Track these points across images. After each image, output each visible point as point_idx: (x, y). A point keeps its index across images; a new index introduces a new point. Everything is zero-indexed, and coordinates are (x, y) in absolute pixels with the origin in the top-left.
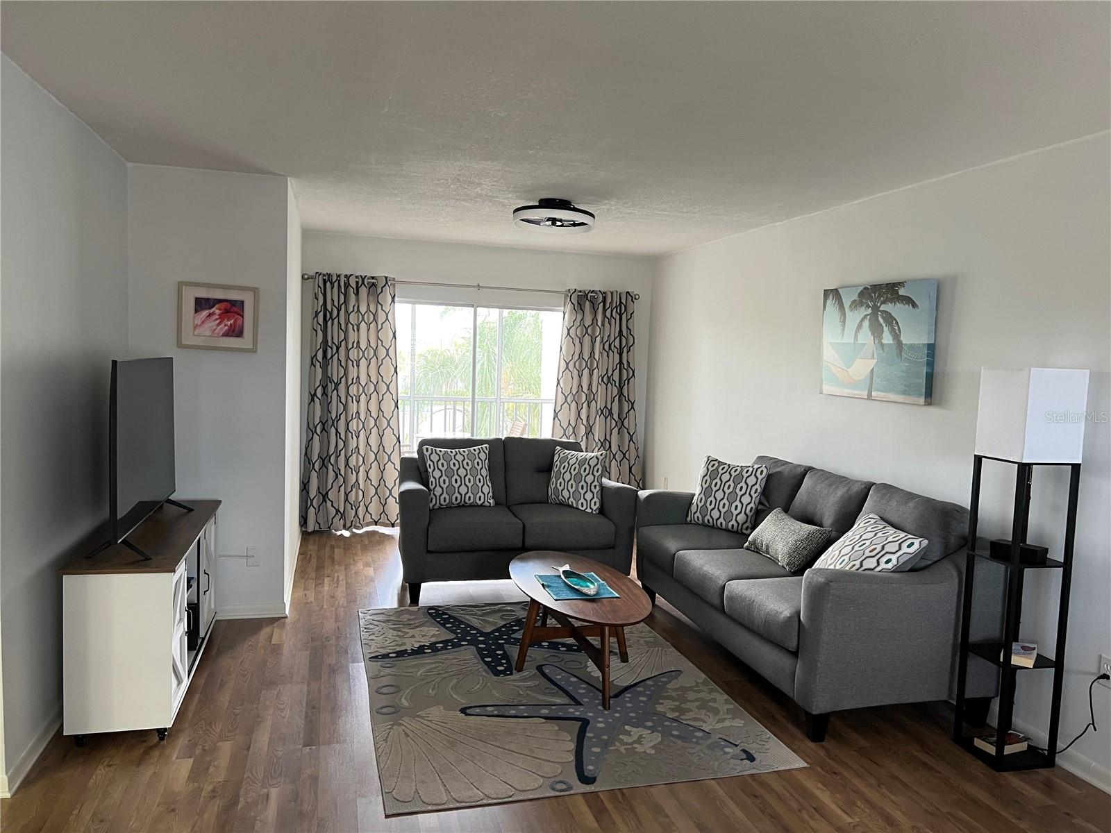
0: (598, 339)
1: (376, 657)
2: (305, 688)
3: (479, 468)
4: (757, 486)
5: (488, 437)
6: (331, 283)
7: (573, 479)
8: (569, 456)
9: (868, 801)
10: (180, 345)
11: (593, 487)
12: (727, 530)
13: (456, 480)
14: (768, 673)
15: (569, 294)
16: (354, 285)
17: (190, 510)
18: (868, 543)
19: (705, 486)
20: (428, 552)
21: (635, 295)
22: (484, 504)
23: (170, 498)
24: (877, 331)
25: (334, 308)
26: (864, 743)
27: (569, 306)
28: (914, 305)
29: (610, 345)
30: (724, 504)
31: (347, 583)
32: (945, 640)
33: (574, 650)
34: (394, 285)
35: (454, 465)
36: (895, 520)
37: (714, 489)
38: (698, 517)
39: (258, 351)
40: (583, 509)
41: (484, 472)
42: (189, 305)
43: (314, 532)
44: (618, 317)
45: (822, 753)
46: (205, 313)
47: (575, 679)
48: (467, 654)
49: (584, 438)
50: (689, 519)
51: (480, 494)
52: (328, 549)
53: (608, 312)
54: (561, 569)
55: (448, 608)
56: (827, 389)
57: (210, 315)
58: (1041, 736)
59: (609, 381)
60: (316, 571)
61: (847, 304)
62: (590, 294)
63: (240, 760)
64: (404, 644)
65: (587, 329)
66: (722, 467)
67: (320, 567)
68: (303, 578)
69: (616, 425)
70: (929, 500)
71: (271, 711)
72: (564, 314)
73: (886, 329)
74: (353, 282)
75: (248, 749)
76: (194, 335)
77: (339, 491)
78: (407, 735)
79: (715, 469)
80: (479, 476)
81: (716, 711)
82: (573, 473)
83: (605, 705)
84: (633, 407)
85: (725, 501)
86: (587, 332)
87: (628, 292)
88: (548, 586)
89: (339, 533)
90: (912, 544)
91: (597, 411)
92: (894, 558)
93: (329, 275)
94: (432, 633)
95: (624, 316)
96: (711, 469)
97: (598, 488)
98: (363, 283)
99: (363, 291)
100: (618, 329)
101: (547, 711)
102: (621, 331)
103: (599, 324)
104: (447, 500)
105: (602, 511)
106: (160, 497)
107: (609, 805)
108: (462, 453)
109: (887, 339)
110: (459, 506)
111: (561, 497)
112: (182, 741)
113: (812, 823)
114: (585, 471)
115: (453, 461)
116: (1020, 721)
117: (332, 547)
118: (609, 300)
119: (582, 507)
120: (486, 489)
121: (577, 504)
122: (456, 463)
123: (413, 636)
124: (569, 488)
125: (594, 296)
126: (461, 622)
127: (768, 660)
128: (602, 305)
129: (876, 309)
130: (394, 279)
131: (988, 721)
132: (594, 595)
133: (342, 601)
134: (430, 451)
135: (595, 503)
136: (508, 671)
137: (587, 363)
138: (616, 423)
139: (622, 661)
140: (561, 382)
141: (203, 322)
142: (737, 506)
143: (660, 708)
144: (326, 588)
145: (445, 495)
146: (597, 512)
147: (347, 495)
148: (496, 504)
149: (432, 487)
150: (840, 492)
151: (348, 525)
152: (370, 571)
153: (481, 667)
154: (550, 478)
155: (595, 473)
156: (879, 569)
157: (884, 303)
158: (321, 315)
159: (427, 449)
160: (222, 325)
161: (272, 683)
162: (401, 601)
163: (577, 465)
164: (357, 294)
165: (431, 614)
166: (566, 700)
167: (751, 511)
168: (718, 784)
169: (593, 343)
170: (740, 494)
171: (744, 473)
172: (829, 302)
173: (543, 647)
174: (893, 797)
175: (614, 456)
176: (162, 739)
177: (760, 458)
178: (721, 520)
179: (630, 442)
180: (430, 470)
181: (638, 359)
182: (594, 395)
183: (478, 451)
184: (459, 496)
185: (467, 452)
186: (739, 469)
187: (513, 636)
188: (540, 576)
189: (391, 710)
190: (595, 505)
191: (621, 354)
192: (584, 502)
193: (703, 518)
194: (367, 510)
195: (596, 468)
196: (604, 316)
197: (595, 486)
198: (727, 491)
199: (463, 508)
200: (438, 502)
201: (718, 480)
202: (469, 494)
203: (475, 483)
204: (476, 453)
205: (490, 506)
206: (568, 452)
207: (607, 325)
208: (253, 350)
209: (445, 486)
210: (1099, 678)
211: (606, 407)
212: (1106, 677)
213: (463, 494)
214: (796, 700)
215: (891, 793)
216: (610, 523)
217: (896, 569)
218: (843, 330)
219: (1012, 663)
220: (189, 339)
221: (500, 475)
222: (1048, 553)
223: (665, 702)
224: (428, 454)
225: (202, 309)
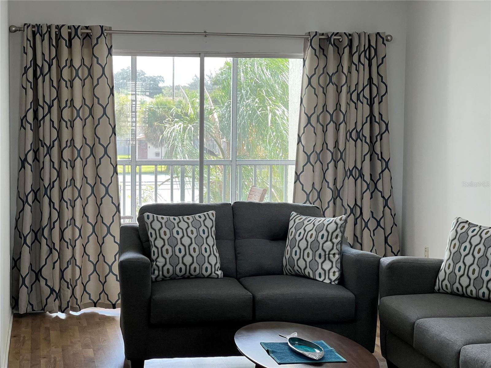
0: (344, 89)
3: (204, 236)
5: (215, 202)
6: (41, 35)
7: (309, 246)
8: (306, 223)
11: (331, 256)
12: (477, 298)
13: (180, 250)
15: (309, 38)
16: (67, 38)
19: (453, 251)
20: (151, 326)
21: (387, 37)
22: (211, 276)
25: (45, 63)
27: (309, 51)
29: (358, 95)
30: (474, 270)
31: (65, 364)
34: (111, 34)
35: (178, 233)
37: (463, 254)
38: (446, 285)
40: (321, 280)
41: (211, 241)
43: (26, 315)
44: (367, 62)
49: (331, 204)
50: (436, 288)
51: (207, 264)
52: (42, 331)
53: (355, 59)
54: (288, 337)
59: (358, 137)
60: (32, 353)
62: (334, 37)
65: (331, 77)
66: (472, 229)
67: (35, 348)
69: (368, 188)
72: (304, 61)
74: (65, 35)
77: (54, 268)
79: (464, 231)
80: (205, 245)
82: (310, 240)
84: (387, 167)
85: (475, 266)
86: (331, 81)
87: (378, 33)
88: (273, 352)
89: (54, 315)
91: (346, 172)
93: (39, 26)
95: (374, 61)
96: (460, 232)
97: (337, 256)
98: (76, 34)
99: (77, 42)
100: (367, 77)
102: (370, 79)
103: (345, 70)
104: (171, 271)
105: (342, 281)
108: (186, 220)
110: (184, 277)
111: (296, 268)
114: (322, 238)
115: (177, 228)
117: (47, 329)
118: (355, 43)
119: (320, 277)
120: (213, 260)
121: (314, 274)
122: (180, 231)
124: (306, 257)
125: (339, 39)
128: (347, 50)
130: (110, 28)
132: (318, 360)
134: (151, 219)
135: (334, 272)
137: (331, 116)
138: (368, 185)
140: (302, 139)
142: (488, 272)
145: (168, 266)
146: (337, 282)
147: (62, 272)
148: (224, 276)
149: (154, 258)
151: (64, 306)
152: (90, 352)
154: (285, 247)
155: (334, 240)
158: (30, 72)
159: (148, 216)
163: (313, 232)
164: (70, 46)
169: (339, 92)
175: (366, 224)
178: (471, 287)
179: (384, 207)
180: (152, 239)
182: (341, 154)
183: (203, 218)
184: (183, 267)
185: (192, 219)
188: (265, 344)
190: (334, 275)
191: (371, 105)
192: (322, 272)
193: (452, 285)
194: (85, 290)
195: (335, 234)
196: (351, 61)
197: (334, 254)
198: (477, 256)
199: (189, 280)
200: (161, 273)
201: (467, 244)
202: (195, 265)
203: (201, 253)
204: (201, 220)
205: (218, 278)
206: (304, 217)
207: (354, 72)
209: (168, 257)
211: (355, 167)
213: (188, 264)
216: (352, 295)
221: (229, 245)
224: (149, 222)
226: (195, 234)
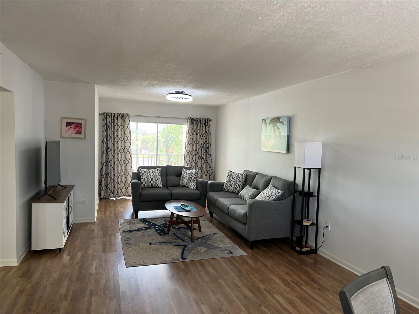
0: (198, 134)
1: (124, 232)
2: (102, 240)
3: (157, 175)
4: (243, 179)
5: (161, 165)
6: (109, 116)
8: (187, 171)
9: (261, 262)
10: (61, 137)
11: (194, 181)
12: (234, 193)
13: (150, 179)
14: (239, 231)
15: (188, 119)
16: (116, 117)
17: (66, 188)
18: (268, 193)
19: (228, 180)
20: (141, 201)
21: (210, 119)
22: (159, 187)
23: (59, 184)
24: (275, 132)
25: (110, 124)
26: (265, 249)
27: (189, 123)
28: (284, 124)
29: (202, 136)
30: (233, 185)
31: (114, 213)
32: (288, 220)
33: (186, 229)
34: (130, 116)
36: (277, 186)
37: (230, 180)
39: (86, 138)
40: (191, 188)
41: (159, 177)
42: (65, 124)
43: (103, 198)
44: (205, 126)
45: (253, 252)
46: (69, 127)
47: (185, 236)
48: (152, 230)
49: (194, 166)
50: (223, 190)
51: (158, 183)
52: (108, 203)
53: (202, 125)
54: (181, 204)
55: (147, 219)
56: (263, 149)
57: (71, 127)
58: (313, 245)
59: (202, 148)
60: (105, 210)
61: (267, 123)
62: (195, 119)
63: (84, 256)
64: (133, 228)
66: (233, 173)
67: (106, 208)
68: (100, 212)
70: (286, 180)
71: (92, 245)
72: (187, 126)
73: (277, 131)
74: (116, 115)
75: (86, 254)
76: (66, 134)
77: (112, 185)
78: (133, 250)
79: (231, 174)
80: (157, 178)
81: (224, 243)
82: (188, 177)
83: (192, 242)
84: (210, 156)
85: (233, 184)
86: (195, 131)
87: (208, 118)
88: (176, 208)
89: (112, 199)
90: (279, 192)
91: (199, 158)
92: (274, 197)
93: (108, 113)
94: (142, 225)
95: (207, 126)
96: (230, 174)
97: (196, 181)
98: (119, 116)
99: (120, 118)
101: (175, 244)
102: (206, 131)
103: (199, 129)
104: (147, 186)
105: (197, 188)
106: (55, 184)
107: (189, 264)
108: (152, 171)
109: (277, 134)
110: (151, 187)
111: (184, 184)
112: (66, 253)
113: (244, 267)
114: (191, 176)
115: (149, 173)
116: (309, 243)
117: (110, 203)
118: (202, 121)
119: (191, 187)
120: (160, 182)
121: (189, 186)
122: (150, 174)
123: (136, 226)
124: (187, 181)
125: (197, 120)
126: (151, 223)
127: (239, 227)
128: (199, 123)
129: (274, 125)
130: (130, 114)
131: (302, 244)
132: (190, 210)
133: (113, 217)
134: (141, 170)
135: (195, 186)
136: (165, 234)
137: (195, 141)
138: (205, 161)
139: (200, 231)
140: (186, 148)
141: (69, 130)
142: (237, 185)
143: (208, 242)
144: (108, 214)
145: (146, 184)
146: (195, 188)
147: (114, 186)
148: (163, 187)
149: (142, 182)
150: (264, 180)
151: (115, 196)
152: (122, 209)
153: (156, 234)
154: (181, 178)
155: (195, 177)
156: (270, 200)
157: (276, 123)
158: (105, 127)
159: (140, 169)
160: (75, 131)
161: (92, 239)
162: (132, 217)
163: (189, 174)
164: (117, 119)
165: (142, 221)
166: (181, 241)
167: (241, 187)
168: (221, 259)
169: (197, 135)
170: (238, 181)
172: (263, 122)
173: (176, 228)
174: (268, 261)
175: (204, 172)
176: (60, 252)
177: (245, 171)
178: (232, 190)
179: (209, 168)
180: (141, 176)
181: (212, 140)
182: (198, 152)
183: (157, 170)
186: (238, 174)
187: (167, 226)
188: (174, 206)
189: (128, 244)
191: (206, 139)
193: (227, 189)
194: (121, 191)
195: (195, 175)
196: (200, 126)
197: (195, 181)
198: (234, 181)
199: (152, 188)
200: (144, 186)
201: (231, 178)
202: (154, 184)
203: (156, 180)
205: (161, 187)
207: (201, 129)
208: (84, 138)
209: (146, 181)
210: (326, 227)
211: (201, 156)
212: (328, 227)
213: (152, 183)
214: (246, 237)
215: (268, 260)
216: (200, 192)
217: (275, 200)
218: (267, 131)
219: (303, 224)
220: (64, 135)
221: (164, 178)
222: (313, 193)
223: (210, 241)
224: (141, 171)
225: (68, 126)
226: (154, 175)
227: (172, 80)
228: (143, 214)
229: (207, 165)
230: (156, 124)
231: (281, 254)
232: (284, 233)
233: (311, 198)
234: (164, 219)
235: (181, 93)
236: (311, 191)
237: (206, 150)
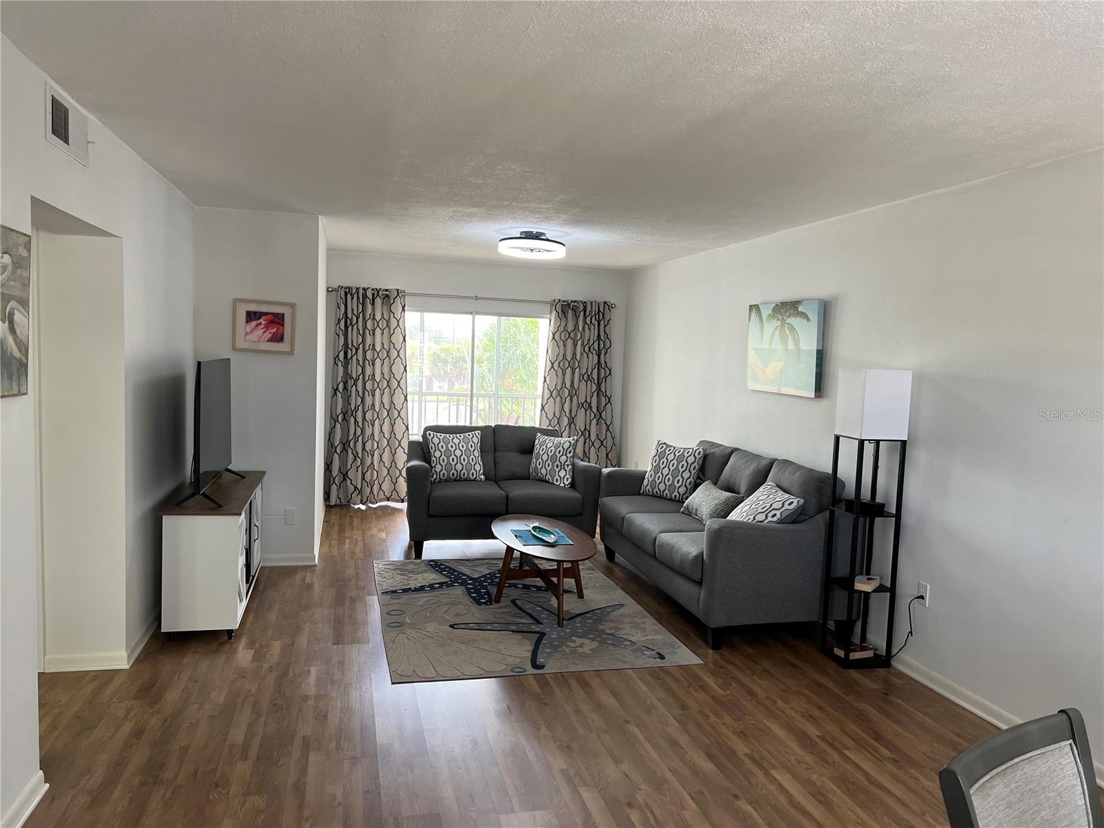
0: (579, 343)
1: (387, 592)
2: (333, 610)
3: (472, 450)
4: (696, 464)
5: (481, 424)
6: (351, 295)
7: (549, 459)
8: (547, 441)
9: (740, 684)
10: (234, 348)
11: (566, 466)
12: (671, 500)
13: (453, 459)
14: (683, 601)
15: (554, 304)
16: (371, 297)
17: (243, 477)
18: (761, 502)
19: (654, 465)
20: (430, 516)
21: (612, 305)
22: (476, 479)
23: (228, 467)
24: (784, 339)
25: (354, 316)
26: (750, 650)
27: (554, 313)
28: (808, 319)
29: (590, 348)
30: (669, 479)
31: (364, 543)
32: (817, 575)
33: (543, 590)
34: (404, 295)
35: (452, 447)
36: (786, 486)
37: (662, 466)
38: (648, 490)
39: (295, 352)
40: (558, 484)
41: (476, 453)
42: (242, 317)
43: (336, 506)
44: (597, 323)
45: (717, 657)
46: (254, 323)
47: (540, 609)
48: (458, 591)
49: (568, 427)
50: (642, 491)
51: (473, 471)
52: (347, 519)
53: (588, 320)
54: (532, 526)
55: (446, 561)
56: (751, 385)
57: (257, 325)
58: (882, 644)
59: (589, 379)
60: (339, 534)
61: (764, 316)
62: (572, 304)
63: (288, 651)
64: (409, 584)
65: (569, 334)
66: (668, 449)
67: (341, 531)
68: (328, 539)
69: (595, 417)
70: (811, 470)
71: (308, 624)
72: (550, 321)
73: (790, 338)
74: (370, 295)
75: (293, 645)
76: (245, 341)
77: (357, 471)
78: (409, 639)
79: (663, 450)
80: (472, 456)
81: (644, 630)
82: (550, 454)
83: (560, 624)
84: (609, 401)
85: (670, 476)
86: (569, 336)
87: (606, 302)
88: (520, 537)
89: (357, 507)
90: (792, 503)
91: (579, 405)
93: (350, 288)
94: (432, 577)
95: (602, 323)
96: (660, 450)
97: (570, 467)
98: (378, 295)
99: (378, 301)
100: (596, 334)
101: (515, 627)
102: (599, 336)
104: (446, 475)
105: (573, 485)
106: (220, 468)
107: (552, 682)
108: (460, 438)
109: (791, 346)
110: (455, 480)
111: (540, 474)
112: (243, 642)
113: (696, 694)
114: (559, 453)
115: (451, 443)
116: (871, 637)
117: (351, 517)
118: (589, 309)
119: (557, 482)
120: (477, 468)
121: (553, 480)
122: (454, 445)
123: (416, 579)
124: (547, 467)
125: (576, 305)
126: (455, 571)
127: (684, 591)
128: (582, 314)
129: (783, 321)
130: (404, 291)
131: (852, 640)
132: (553, 542)
133: (361, 555)
134: (432, 436)
135: (568, 479)
136: (489, 602)
137: (569, 363)
138: (595, 415)
139: (579, 598)
140: (547, 379)
141: (252, 331)
142: (679, 480)
143: (601, 627)
144: (347, 546)
145: (444, 471)
146: (569, 486)
147: (363, 475)
148: (486, 479)
149: (433, 465)
150: (752, 467)
151: (364, 500)
152: (383, 535)
153: (467, 600)
154: (531, 459)
155: (568, 455)
156: (767, 521)
157: (788, 317)
158: (342, 323)
159: (430, 434)
160: (268, 333)
161: (307, 608)
162: (407, 555)
163: (553, 448)
164: (373, 304)
165: (431, 565)
166: (531, 621)
167: (690, 484)
168: (635, 672)
169: (575, 345)
170: (681, 470)
171: (685, 454)
172: (753, 315)
173: (518, 588)
174: (760, 681)
175: (593, 443)
176: (230, 638)
177: (702, 442)
178: (667, 492)
179: (606, 431)
180: (432, 451)
181: (615, 359)
182: (576, 391)
184: (455, 472)
185: (462, 437)
186: (682, 450)
187: (496, 580)
188: (514, 531)
189: (398, 625)
190: (567, 481)
191: (599, 356)
192: (559, 479)
193: (653, 490)
194: (380, 488)
195: (568, 451)
196: (585, 322)
197: (568, 465)
198: (672, 469)
199: (459, 482)
200: (438, 476)
201: (665, 459)
202: (464, 471)
203: (469, 462)
204: (470, 437)
205: (481, 481)
206: (546, 437)
207: (587, 330)
208: (291, 353)
209: (444, 464)
210: (916, 598)
211: (586, 401)
212: (922, 597)
213: (459, 471)
214: (700, 618)
215: (760, 679)
216: (580, 495)
217: (780, 522)
218: (762, 337)
219: (855, 588)
220: (241, 344)
221: (490, 456)
222: (884, 507)
223: (606, 623)
224: (430, 438)
225: (251, 320)
226: (465, 448)
227: (514, 204)
228: (435, 549)
229: (601, 425)
230: (470, 317)
231: (794, 665)
232: (803, 610)
233: (878, 520)
234: (487, 563)
235: (537, 236)
236: (879, 499)
237: (599, 385)
